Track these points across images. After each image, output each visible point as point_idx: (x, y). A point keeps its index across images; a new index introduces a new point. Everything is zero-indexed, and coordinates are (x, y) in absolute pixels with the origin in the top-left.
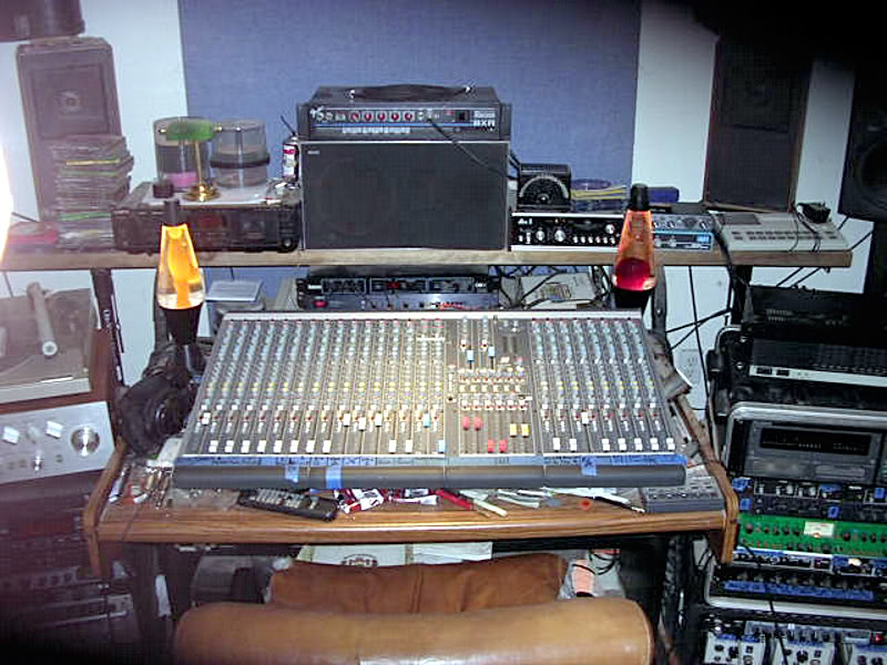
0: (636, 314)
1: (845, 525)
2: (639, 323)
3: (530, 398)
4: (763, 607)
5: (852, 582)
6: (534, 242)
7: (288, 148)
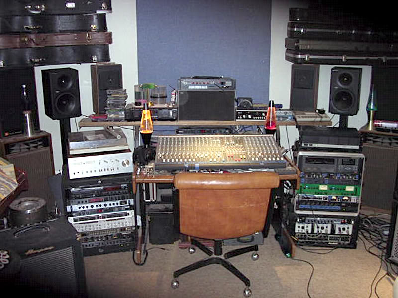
0: (272, 135)
1: (331, 186)
2: (273, 137)
3: (245, 152)
4: (310, 212)
5: (334, 203)
6: (243, 118)
7: (173, 93)
